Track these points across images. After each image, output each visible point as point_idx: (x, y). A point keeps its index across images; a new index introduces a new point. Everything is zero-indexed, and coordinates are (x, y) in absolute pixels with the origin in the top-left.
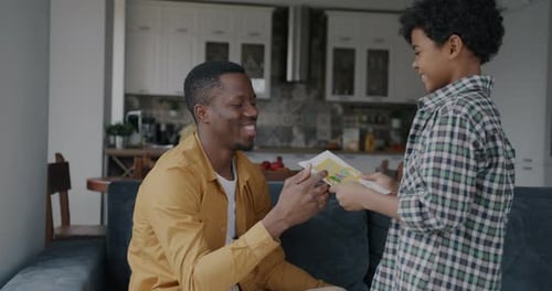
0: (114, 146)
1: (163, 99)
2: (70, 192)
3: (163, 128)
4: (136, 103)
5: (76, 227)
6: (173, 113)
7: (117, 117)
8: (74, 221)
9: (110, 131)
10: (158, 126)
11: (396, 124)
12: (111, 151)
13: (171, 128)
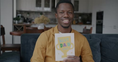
0: (15, 23)
1: (25, 12)
2: (5, 35)
3: (26, 19)
4: (19, 12)
5: (7, 44)
6: (28, 15)
7: (15, 16)
8: (6, 43)
9: (14, 19)
10: (24, 18)
11: (80, 18)
12: (15, 24)
13: (27, 18)
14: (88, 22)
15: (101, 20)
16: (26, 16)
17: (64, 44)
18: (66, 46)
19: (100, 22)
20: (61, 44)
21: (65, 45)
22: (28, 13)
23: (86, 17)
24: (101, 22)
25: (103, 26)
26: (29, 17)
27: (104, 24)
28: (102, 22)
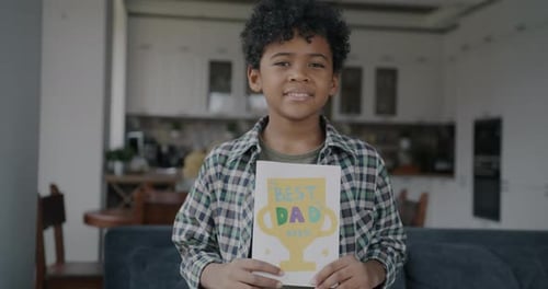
0: (113, 172)
1: (165, 120)
2: (66, 228)
3: (165, 149)
4: (136, 124)
5: (72, 264)
6: (175, 134)
7: (117, 141)
8: (69, 257)
9: (110, 156)
10: (159, 148)
11: (405, 144)
12: (111, 178)
13: (172, 149)
14: (441, 166)
15: (493, 158)
16: (167, 137)
17: (296, 210)
18: (302, 220)
19: (490, 164)
20: (279, 210)
21: (297, 215)
22: (177, 123)
23: (431, 141)
24: (494, 166)
25: (504, 186)
26: (178, 144)
27: (506, 175)
28: (498, 164)
